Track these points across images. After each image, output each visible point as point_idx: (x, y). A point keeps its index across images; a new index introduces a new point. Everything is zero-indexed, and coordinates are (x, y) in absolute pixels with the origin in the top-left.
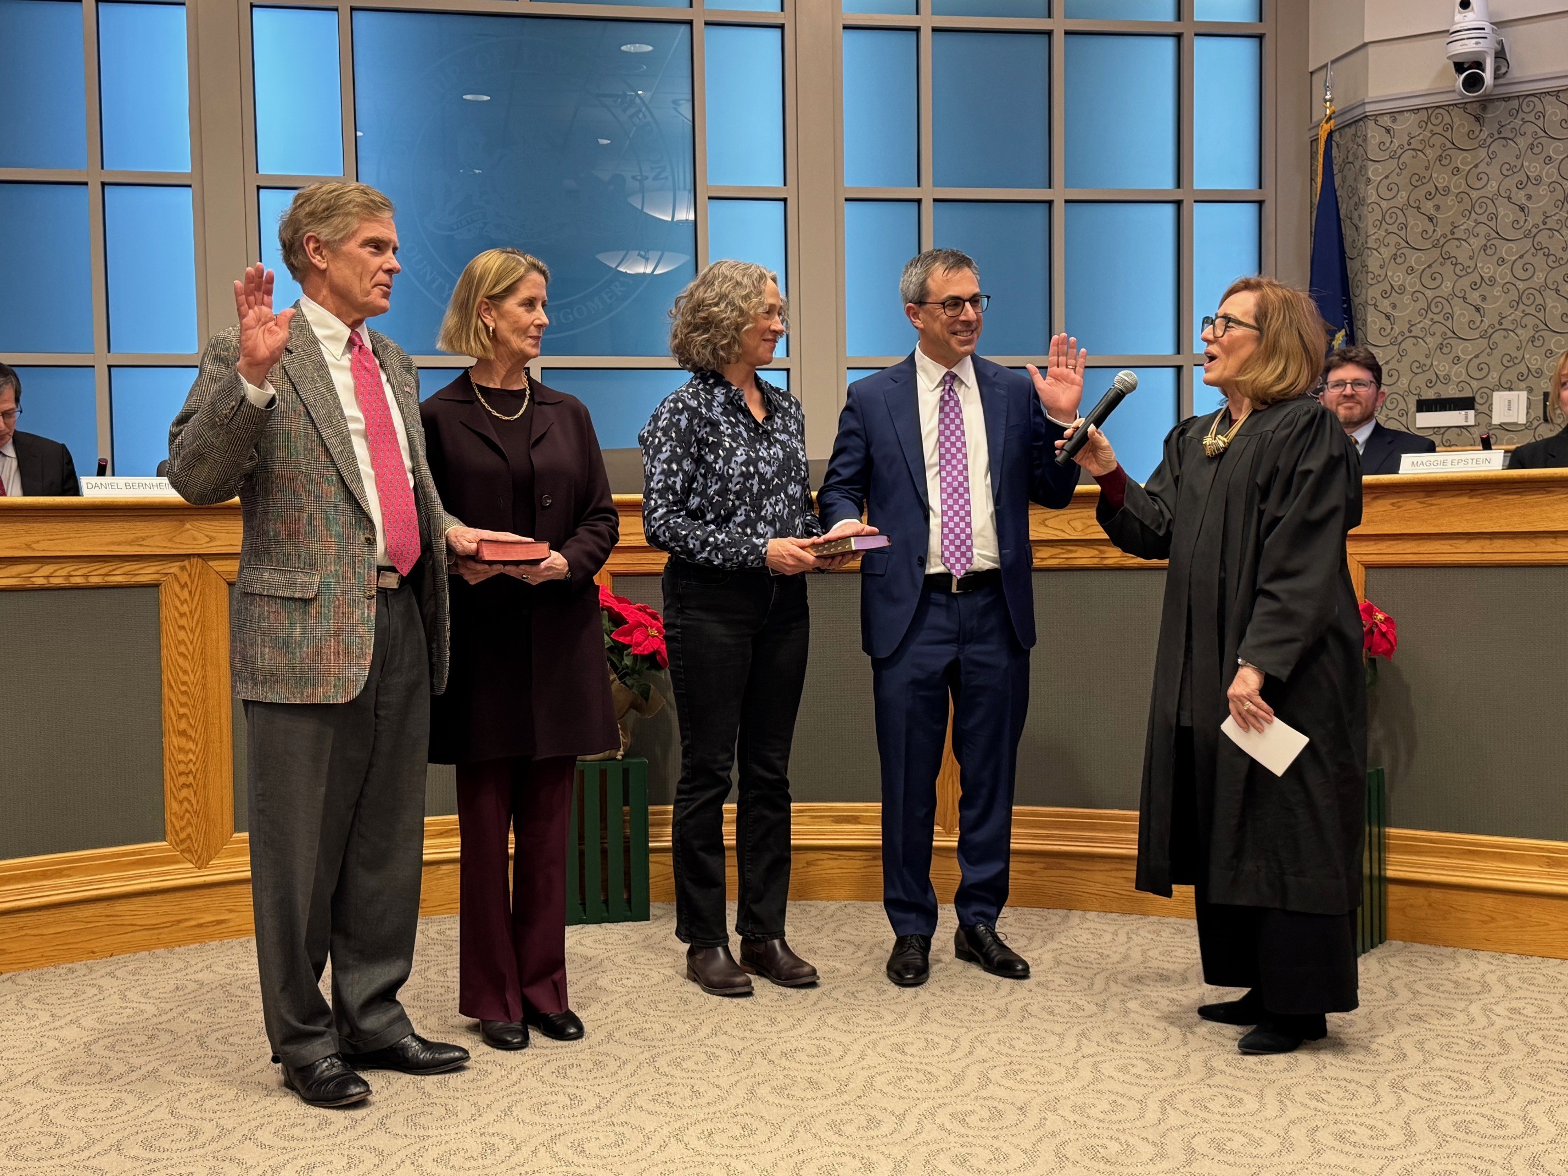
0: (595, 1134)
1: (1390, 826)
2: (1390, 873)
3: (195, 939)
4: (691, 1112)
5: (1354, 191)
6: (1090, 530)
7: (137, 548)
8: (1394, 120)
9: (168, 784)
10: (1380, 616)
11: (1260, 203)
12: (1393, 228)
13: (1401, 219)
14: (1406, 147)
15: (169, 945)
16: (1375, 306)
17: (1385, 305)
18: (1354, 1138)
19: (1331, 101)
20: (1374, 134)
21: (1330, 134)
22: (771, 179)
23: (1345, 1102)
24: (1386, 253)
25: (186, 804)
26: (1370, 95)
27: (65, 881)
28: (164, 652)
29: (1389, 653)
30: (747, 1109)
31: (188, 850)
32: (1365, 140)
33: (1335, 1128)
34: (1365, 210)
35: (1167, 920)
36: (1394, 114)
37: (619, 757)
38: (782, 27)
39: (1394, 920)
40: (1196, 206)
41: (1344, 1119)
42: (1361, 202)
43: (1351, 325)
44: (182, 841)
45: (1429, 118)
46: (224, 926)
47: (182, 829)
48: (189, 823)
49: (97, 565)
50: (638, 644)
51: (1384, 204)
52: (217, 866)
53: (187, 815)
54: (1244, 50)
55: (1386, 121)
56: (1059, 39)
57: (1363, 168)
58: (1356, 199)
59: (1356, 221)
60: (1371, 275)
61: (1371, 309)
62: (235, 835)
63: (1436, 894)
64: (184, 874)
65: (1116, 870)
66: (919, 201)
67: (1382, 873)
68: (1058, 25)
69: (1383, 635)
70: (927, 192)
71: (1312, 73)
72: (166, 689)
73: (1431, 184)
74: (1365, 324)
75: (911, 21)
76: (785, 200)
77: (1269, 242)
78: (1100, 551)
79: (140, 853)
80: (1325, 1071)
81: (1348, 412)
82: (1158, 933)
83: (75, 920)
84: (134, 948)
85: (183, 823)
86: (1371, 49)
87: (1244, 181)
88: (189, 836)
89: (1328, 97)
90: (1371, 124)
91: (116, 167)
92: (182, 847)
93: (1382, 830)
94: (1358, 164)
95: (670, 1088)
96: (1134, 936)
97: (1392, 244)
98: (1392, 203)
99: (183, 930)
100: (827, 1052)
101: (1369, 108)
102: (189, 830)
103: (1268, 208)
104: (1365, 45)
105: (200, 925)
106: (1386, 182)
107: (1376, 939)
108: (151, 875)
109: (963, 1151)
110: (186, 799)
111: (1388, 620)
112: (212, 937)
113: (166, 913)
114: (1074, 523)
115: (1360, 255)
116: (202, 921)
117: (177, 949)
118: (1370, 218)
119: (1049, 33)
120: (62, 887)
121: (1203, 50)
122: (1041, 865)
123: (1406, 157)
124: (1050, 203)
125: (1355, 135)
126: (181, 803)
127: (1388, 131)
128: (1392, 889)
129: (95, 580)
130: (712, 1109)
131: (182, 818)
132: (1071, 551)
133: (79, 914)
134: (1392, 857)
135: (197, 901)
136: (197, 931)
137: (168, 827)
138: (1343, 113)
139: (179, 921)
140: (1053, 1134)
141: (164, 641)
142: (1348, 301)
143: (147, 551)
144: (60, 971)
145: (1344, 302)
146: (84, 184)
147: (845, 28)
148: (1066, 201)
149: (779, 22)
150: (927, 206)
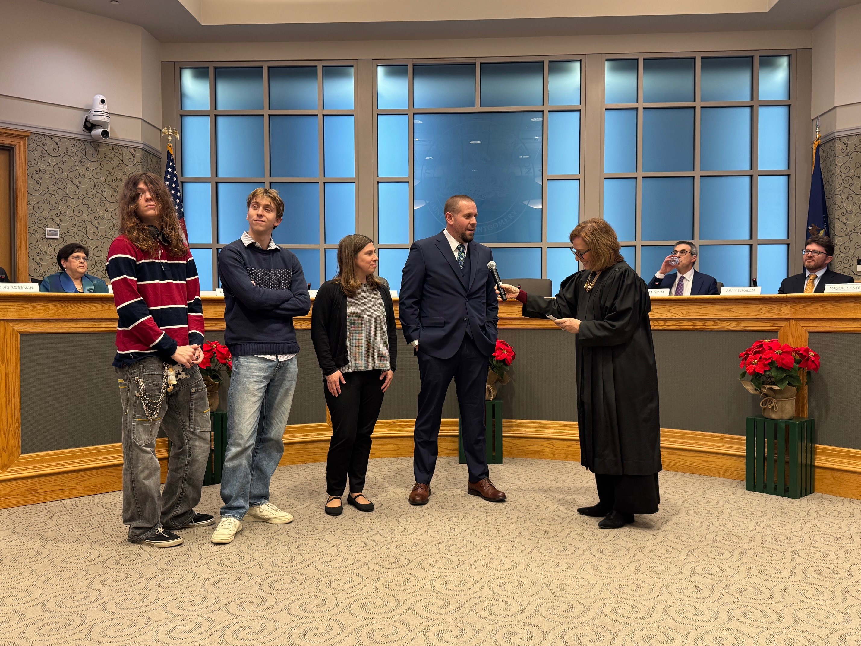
0: (456, 543)
1: (817, 444)
2: (816, 464)
4: (494, 538)
5: (830, 170)
6: (689, 314)
8: (848, 139)
10: (812, 354)
11: (789, 175)
12: (847, 186)
13: (851, 182)
14: (853, 151)
16: (839, 219)
17: (843, 219)
18: (767, 573)
19: (819, 132)
20: (839, 145)
21: (819, 146)
22: (574, 171)
23: (769, 558)
24: (844, 196)
26: (837, 129)
27: (291, 435)
29: (816, 369)
30: (517, 539)
32: (835, 148)
33: (760, 568)
34: (834, 178)
35: (719, 479)
36: (848, 137)
37: (491, 400)
38: (580, 111)
39: (818, 484)
40: (759, 178)
41: (765, 564)
42: (833, 175)
43: (828, 227)
49: (305, 321)
50: (498, 356)
51: (843, 175)
54: (782, 112)
55: (845, 140)
56: (698, 110)
57: (834, 160)
58: (831, 173)
59: (831, 183)
60: (837, 206)
61: (837, 220)
63: (837, 474)
65: (698, 456)
66: (636, 178)
67: (812, 463)
68: (698, 104)
69: (813, 361)
70: (640, 174)
71: (812, 120)
74: (834, 227)
75: (634, 105)
76: (579, 179)
77: (792, 192)
78: (694, 323)
79: (317, 427)
80: (765, 544)
82: (713, 484)
83: (294, 450)
84: (314, 461)
86: (837, 109)
87: (782, 166)
89: (818, 130)
90: (837, 141)
91: (330, 176)
93: (813, 445)
94: (831, 158)
95: (490, 529)
96: (702, 485)
97: (847, 192)
98: (847, 175)
100: (556, 521)
101: (836, 134)
103: (792, 178)
104: (835, 108)
106: (844, 166)
107: (808, 491)
108: (321, 435)
109: (598, 563)
111: (815, 355)
114: (682, 311)
115: (832, 197)
118: (837, 181)
119: (694, 108)
120: (290, 437)
121: (762, 112)
122: (666, 453)
123: (854, 155)
124: (694, 177)
125: (830, 146)
127: (845, 144)
128: (817, 470)
129: (304, 327)
130: (503, 538)
132: (681, 323)
133: (295, 447)
134: (818, 457)
138: (825, 137)
140: (637, 560)
142: (827, 217)
144: (288, 468)
145: (824, 217)
146: (318, 183)
147: (606, 110)
148: (701, 176)
149: (579, 109)
150: (640, 180)
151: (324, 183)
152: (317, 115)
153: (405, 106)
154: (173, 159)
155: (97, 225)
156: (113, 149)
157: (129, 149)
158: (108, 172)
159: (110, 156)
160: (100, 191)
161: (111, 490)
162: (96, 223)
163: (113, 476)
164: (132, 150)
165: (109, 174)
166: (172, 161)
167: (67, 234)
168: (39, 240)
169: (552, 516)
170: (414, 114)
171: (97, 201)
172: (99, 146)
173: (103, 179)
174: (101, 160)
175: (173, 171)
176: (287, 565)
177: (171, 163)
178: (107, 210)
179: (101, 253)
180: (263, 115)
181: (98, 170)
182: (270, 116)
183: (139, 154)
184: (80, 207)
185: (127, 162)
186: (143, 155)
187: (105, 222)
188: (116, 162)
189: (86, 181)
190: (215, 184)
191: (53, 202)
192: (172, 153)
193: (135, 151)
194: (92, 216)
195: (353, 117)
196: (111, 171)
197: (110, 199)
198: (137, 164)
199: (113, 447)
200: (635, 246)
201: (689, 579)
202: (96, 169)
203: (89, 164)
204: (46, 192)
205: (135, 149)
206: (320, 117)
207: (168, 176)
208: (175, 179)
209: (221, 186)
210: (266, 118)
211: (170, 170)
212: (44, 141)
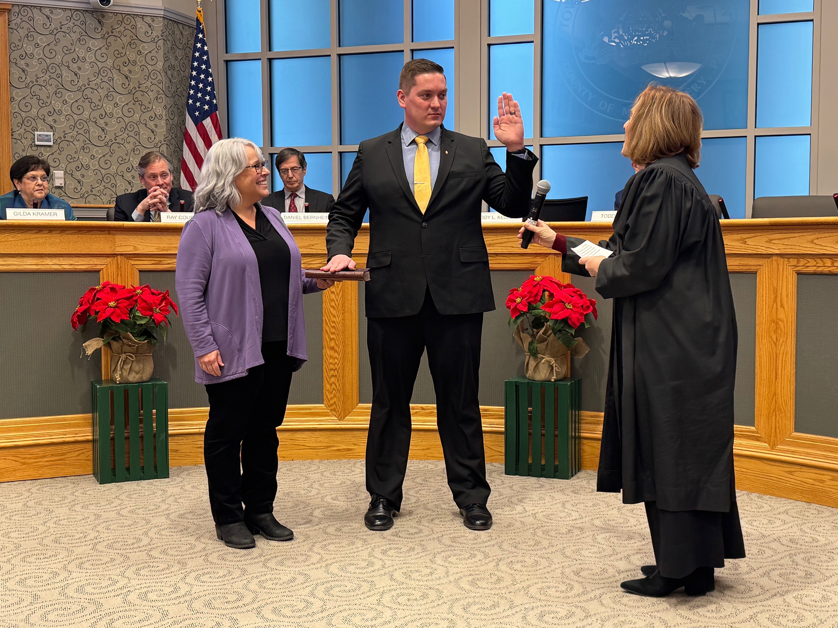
3: (336, 457)
7: (310, 250)
9: (325, 374)
15: (322, 459)
22: (803, 7)
25: (333, 385)
28: (324, 305)
31: (334, 410)
37: (553, 380)
44: (331, 405)
46: (351, 452)
47: (332, 398)
48: (335, 396)
52: (349, 420)
53: (334, 391)
62: (359, 405)
64: (331, 422)
72: (324, 324)
76: (813, 20)
79: (310, 409)
84: (304, 458)
85: (332, 396)
88: (335, 403)
92: (331, 408)
99: (329, 451)
102: (335, 399)
105: (339, 450)
108: (315, 421)
110: (333, 383)
112: (345, 457)
113: (321, 442)
116: (339, 448)
117: (326, 461)
126: (331, 385)
131: (331, 393)
135: (338, 437)
136: (338, 453)
137: (325, 397)
139: (328, 447)
141: (324, 298)
143: (314, 252)
146: (402, 52)
151: (413, 50)
154: (203, 29)
155: (103, 126)
156: (123, 19)
157: (146, 19)
158: (116, 52)
159: (118, 30)
160: (106, 79)
161: (12, 479)
162: (101, 122)
163: (16, 461)
164: (149, 20)
165: (118, 55)
166: (202, 32)
167: (63, 139)
168: (26, 148)
171: (103, 93)
172: (103, 16)
173: (109, 63)
174: (107, 36)
175: (203, 46)
177: (200, 36)
178: (116, 105)
179: (109, 163)
181: (103, 50)
183: (159, 25)
184: (80, 103)
185: (142, 37)
186: (166, 26)
187: (114, 121)
188: (128, 37)
189: (87, 66)
190: (266, 63)
191: (43, 96)
192: (201, 20)
193: (153, 21)
194: (96, 114)
196: (121, 50)
197: (120, 89)
198: (156, 39)
199: (16, 423)
202: (100, 49)
203: (91, 43)
204: (35, 83)
205: (153, 17)
207: (197, 54)
208: (205, 58)
209: (276, 64)
211: (199, 45)
212: (30, 14)
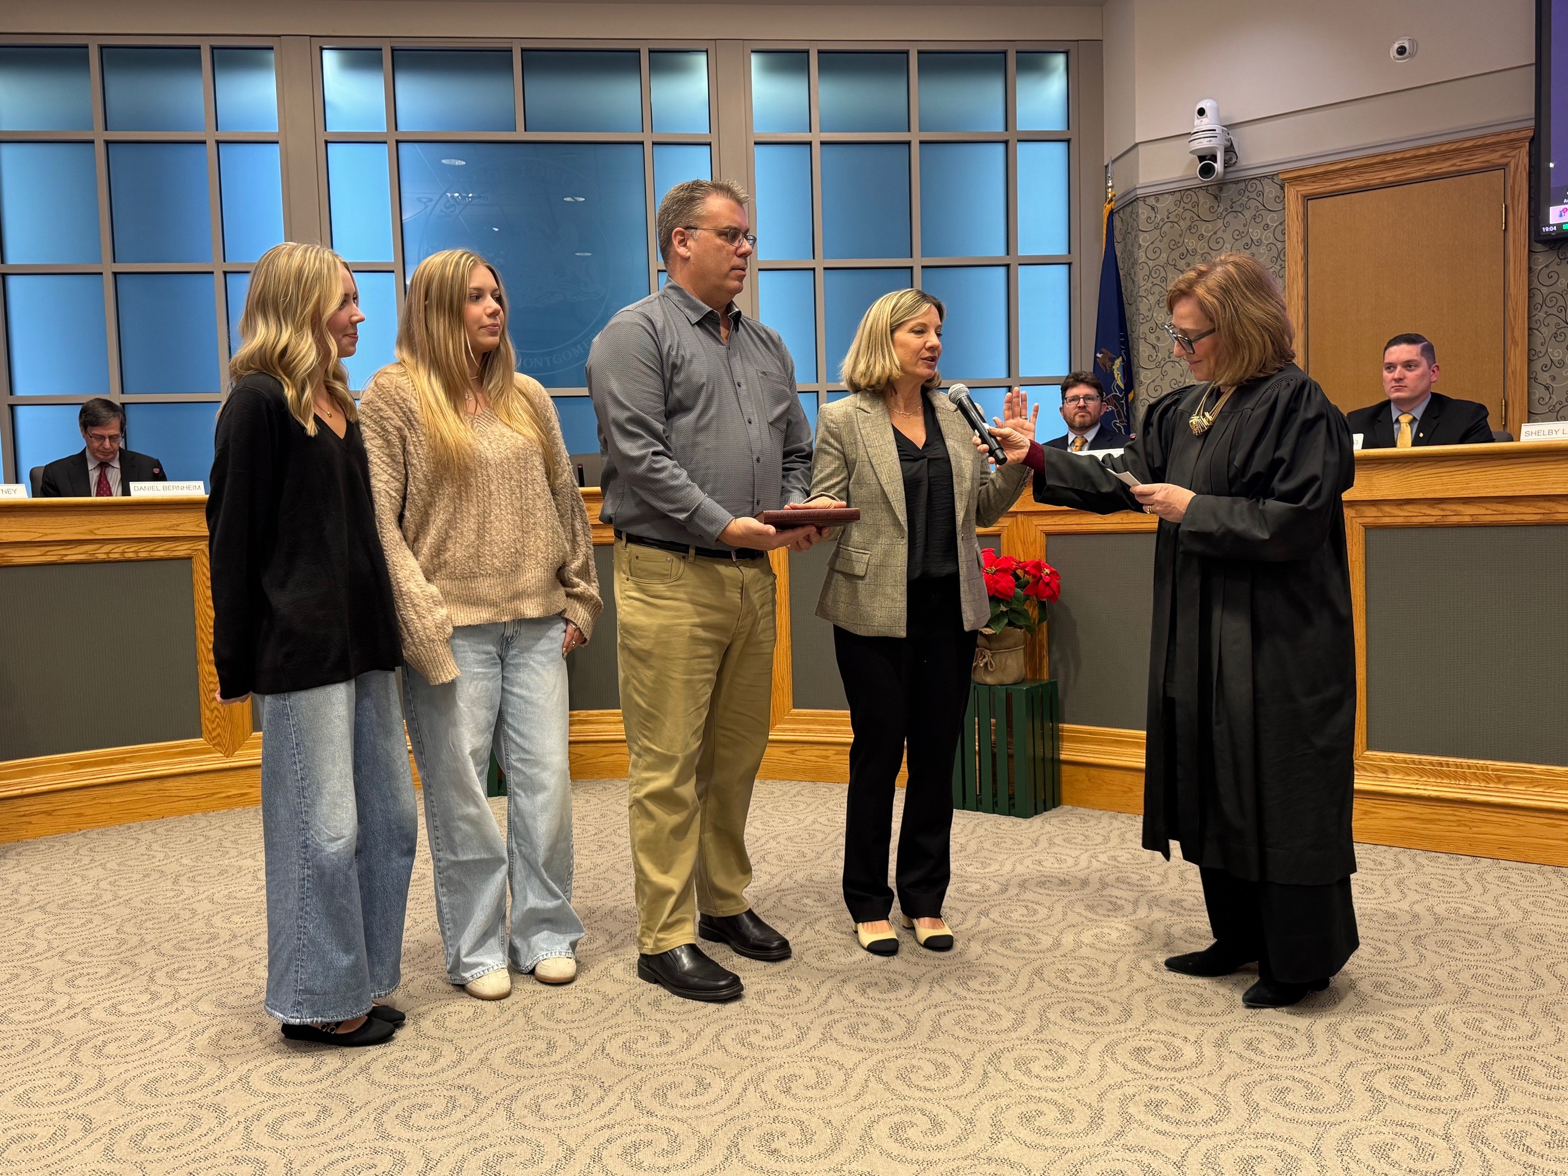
1: (1064, 722)
2: (1063, 757)
3: (225, 806)
5: (1131, 254)
7: (173, 532)
8: (1157, 201)
9: (203, 697)
10: (1047, 571)
11: (1070, 264)
12: (1157, 281)
13: (1163, 274)
14: (1166, 220)
15: (205, 811)
16: (1145, 339)
17: (1152, 338)
19: (1112, 187)
20: (1143, 211)
21: (1112, 213)
24: (1152, 299)
25: (216, 712)
26: (1141, 181)
27: (127, 765)
28: (197, 605)
29: (1054, 597)
31: (219, 744)
32: (1137, 216)
34: (1138, 268)
36: (1157, 196)
38: (710, 144)
39: (1066, 791)
40: (1020, 267)
42: (1135, 263)
43: (1128, 354)
44: (214, 738)
45: (1182, 198)
46: (244, 797)
47: (214, 729)
48: (218, 725)
49: (144, 545)
51: (1151, 263)
52: (240, 755)
53: (217, 719)
54: (1058, 150)
55: (1152, 201)
56: (915, 147)
57: (1136, 236)
58: (1132, 260)
59: (1133, 276)
60: (1142, 317)
61: (1142, 341)
63: (1093, 772)
64: (215, 761)
66: (814, 269)
67: (1055, 756)
68: (915, 137)
69: (1047, 584)
70: (819, 263)
71: (1106, 167)
72: (198, 631)
73: (1183, 247)
74: (1138, 353)
75: (806, 137)
77: (1076, 294)
79: (183, 746)
81: (1082, 419)
83: (135, 793)
84: (180, 813)
85: (214, 726)
86: (1140, 148)
87: (1059, 248)
88: (219, 735)
89: (1110, 184)
90: (1141, 203)
91: (234, 260)
92: (214, 742)
93: (1055, 725)
94: (1133, 234)
97: (1157, 293)
98: (1156, 262)
99: (215, 800)
101: (1139, 192)
102: (219, 730)
103: (1075, 267)
104: (1137, 145)
105: (229, 797)
106: (1152, 247)
107: (1049, 803)
108: (191, 762)
110: (216, 708)
111: (1052, 572)
112: (237, 804)
113: (202, 788)
115: (1135, 301)
116: (230, 794)
117: (211, 814)
118: (1141, 273)
119: (909, 143)
120: (125, 770)
121: (1024, 152)
123: (1166, 228)
124: (911, 268)
125: (1132, 212)
126: (212, 711)
127: (1153, 209)
128: (1065, 768)
129: (143, 555)
131: (213, 722)
133: (138, 789)
134: (1066, 745)
135: (226, 780)
136: (227, 801)
137: (204, 728)
138: (1123, 196)
139: (213, 794)
141: (196, 597)
142: (1126, 336)
143: (180, 534)
144: (122, 828)
145: (1122, 336)
146: (212, 273)
147: (756, 143)
148: (923, 267)
149: (708, 140)
150: (820, 273)
151: (225, 273)
152: (204, 142)
153: (381, 126)
169: (596, 881)
170: (398, 142)
176: (32, 1017)
180: (92, 142)
182: (107, 143)
195: (276, 148)
200: (817, 392)
201: (787, 973)
206: (211, 145)
209: (13, 282)
210: (100, 148)
